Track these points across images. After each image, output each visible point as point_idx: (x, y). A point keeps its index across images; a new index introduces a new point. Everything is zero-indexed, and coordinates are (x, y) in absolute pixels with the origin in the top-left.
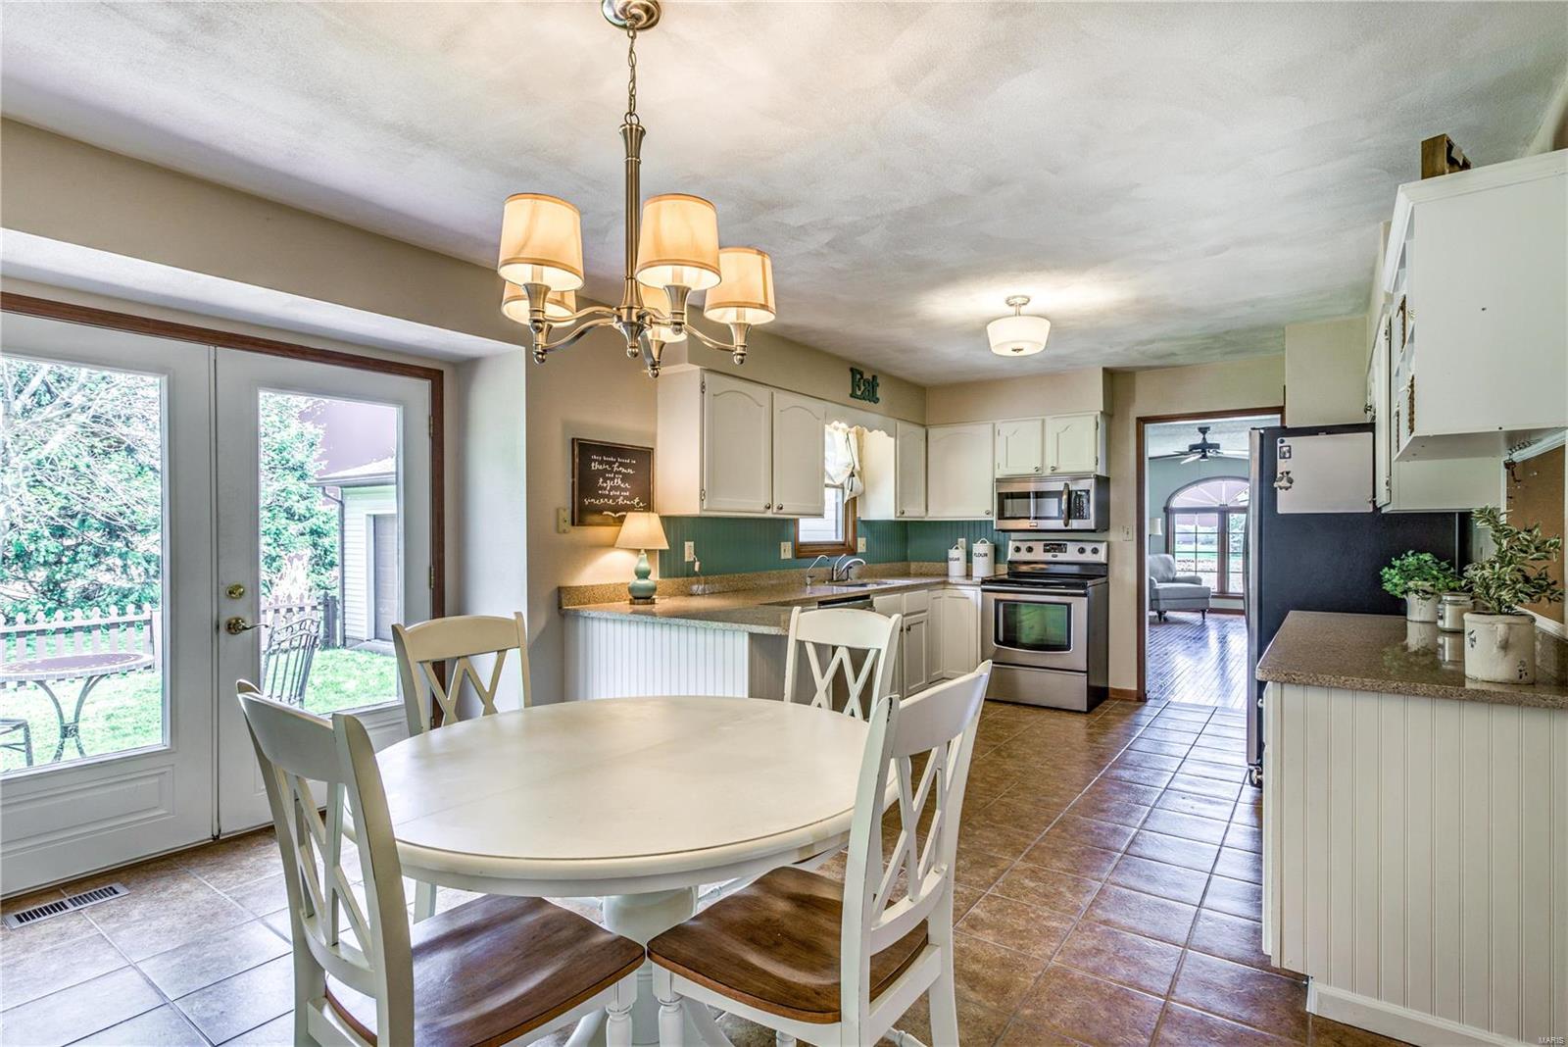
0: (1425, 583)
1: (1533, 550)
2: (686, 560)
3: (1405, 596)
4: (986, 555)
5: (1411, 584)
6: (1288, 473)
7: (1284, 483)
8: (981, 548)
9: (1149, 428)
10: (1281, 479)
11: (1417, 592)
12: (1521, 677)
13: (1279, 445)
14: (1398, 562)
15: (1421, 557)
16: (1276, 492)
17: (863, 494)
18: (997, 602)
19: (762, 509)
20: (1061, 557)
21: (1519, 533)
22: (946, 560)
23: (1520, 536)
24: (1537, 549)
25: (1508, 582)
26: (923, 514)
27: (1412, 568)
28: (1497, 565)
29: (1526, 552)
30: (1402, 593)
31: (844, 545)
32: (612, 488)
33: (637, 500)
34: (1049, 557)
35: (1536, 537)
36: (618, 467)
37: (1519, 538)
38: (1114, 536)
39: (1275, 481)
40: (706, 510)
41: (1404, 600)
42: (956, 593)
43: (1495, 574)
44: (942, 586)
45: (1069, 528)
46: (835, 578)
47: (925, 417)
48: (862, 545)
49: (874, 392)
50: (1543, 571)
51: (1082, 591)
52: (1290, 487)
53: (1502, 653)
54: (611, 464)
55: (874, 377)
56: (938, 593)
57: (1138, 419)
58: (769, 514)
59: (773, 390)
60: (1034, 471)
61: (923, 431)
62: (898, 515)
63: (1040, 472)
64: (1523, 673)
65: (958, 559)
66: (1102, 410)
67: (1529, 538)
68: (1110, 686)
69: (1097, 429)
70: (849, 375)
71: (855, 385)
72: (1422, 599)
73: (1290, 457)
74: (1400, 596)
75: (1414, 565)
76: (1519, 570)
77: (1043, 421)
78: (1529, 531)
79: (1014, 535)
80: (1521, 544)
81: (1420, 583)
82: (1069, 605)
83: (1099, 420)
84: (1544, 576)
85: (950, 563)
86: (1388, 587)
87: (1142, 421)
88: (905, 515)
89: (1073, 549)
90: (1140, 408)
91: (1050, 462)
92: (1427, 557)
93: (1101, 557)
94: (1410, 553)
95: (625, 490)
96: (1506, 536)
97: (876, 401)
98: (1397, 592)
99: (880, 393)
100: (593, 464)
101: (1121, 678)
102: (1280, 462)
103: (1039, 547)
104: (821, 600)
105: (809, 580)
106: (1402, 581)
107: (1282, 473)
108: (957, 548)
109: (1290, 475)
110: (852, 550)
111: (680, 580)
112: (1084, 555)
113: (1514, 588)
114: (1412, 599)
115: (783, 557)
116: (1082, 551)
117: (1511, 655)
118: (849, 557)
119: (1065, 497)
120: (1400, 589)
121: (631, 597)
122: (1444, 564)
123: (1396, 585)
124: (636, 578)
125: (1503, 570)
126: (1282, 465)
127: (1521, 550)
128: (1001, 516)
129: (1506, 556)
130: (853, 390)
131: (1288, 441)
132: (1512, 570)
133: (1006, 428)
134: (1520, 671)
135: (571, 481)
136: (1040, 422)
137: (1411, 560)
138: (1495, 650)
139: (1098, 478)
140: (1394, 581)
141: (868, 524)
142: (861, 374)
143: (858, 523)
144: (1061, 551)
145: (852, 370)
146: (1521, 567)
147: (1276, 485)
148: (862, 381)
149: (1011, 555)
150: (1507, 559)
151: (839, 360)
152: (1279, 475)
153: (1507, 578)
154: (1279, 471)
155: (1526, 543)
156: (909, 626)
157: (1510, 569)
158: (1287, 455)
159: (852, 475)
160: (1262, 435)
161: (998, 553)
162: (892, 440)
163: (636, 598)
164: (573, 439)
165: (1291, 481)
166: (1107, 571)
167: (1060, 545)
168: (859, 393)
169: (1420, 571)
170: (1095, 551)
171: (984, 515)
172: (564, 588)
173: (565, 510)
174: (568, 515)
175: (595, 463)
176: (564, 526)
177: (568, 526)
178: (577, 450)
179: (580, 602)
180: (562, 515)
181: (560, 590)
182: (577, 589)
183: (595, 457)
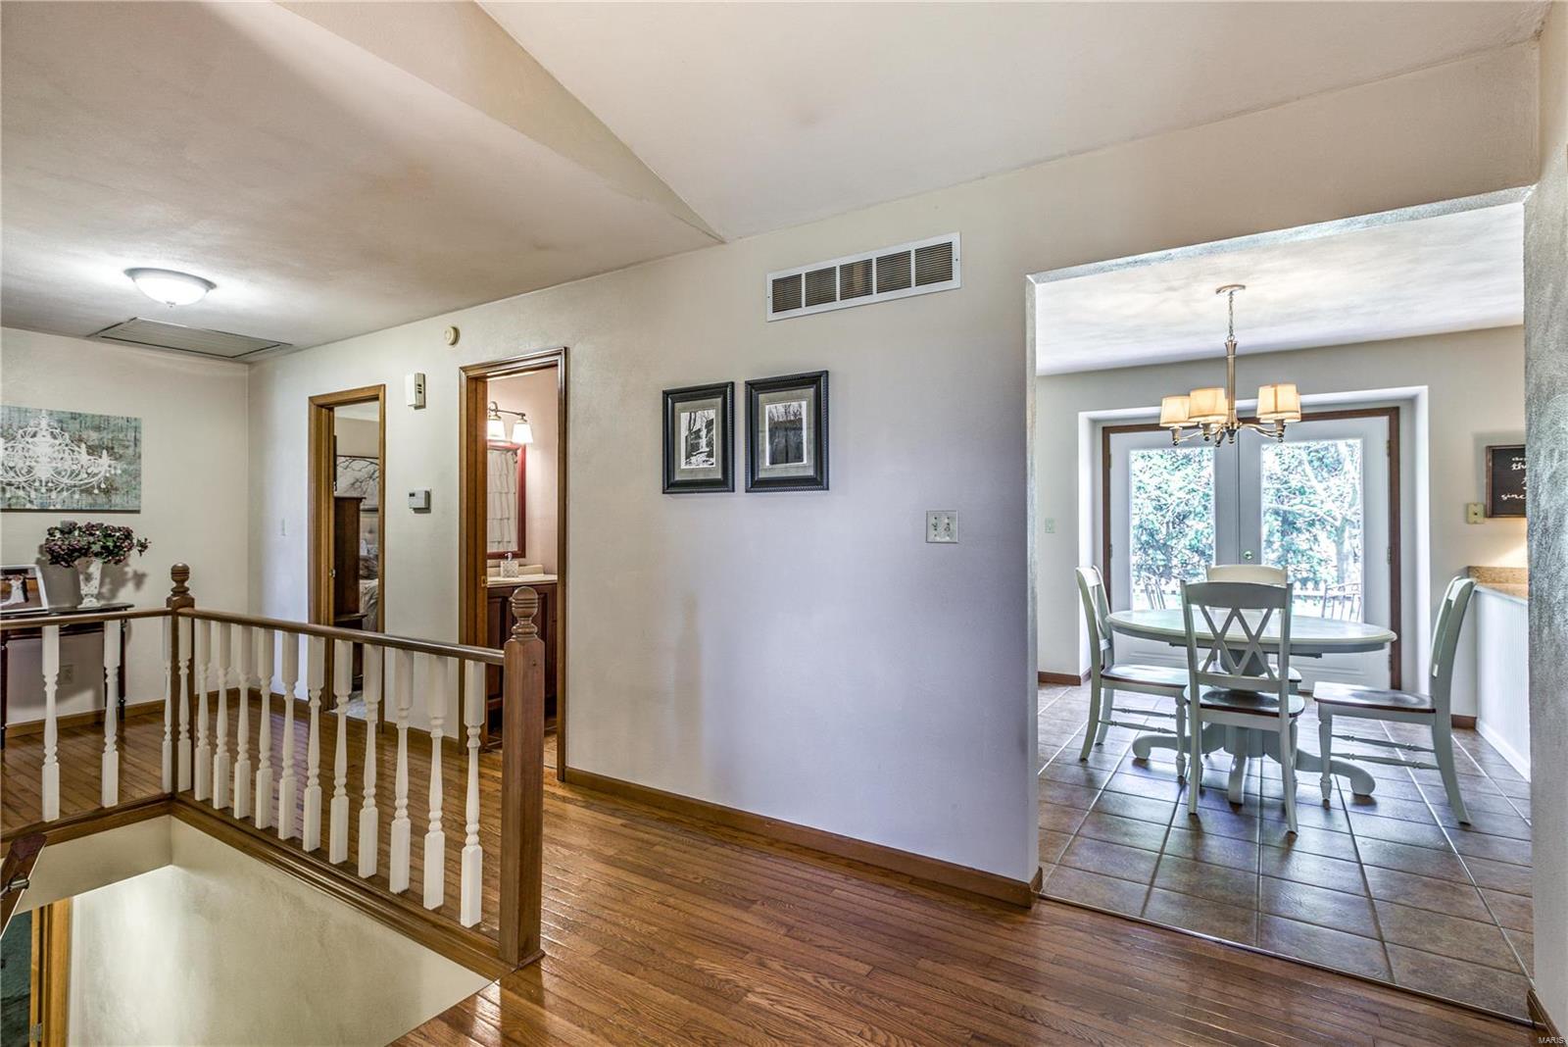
135: (1485, 481)
164: (1487, 447)
172: (1474, 568)
173: (1475, 505)
174: (1480, 509)
175: (1517, 462)
176: (1473, 518)
177: (1480, 518)
178: (1490, 456)
179: (1494, 581)
180: (1473, 509)
181: (1469, 567)
182: (1488, 569)
183: (1517, 459)
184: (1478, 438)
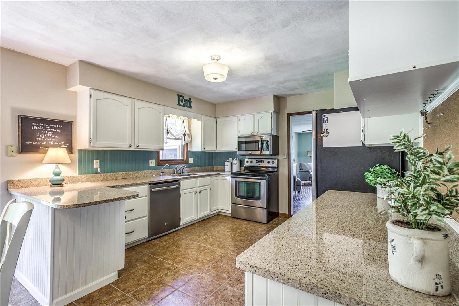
0: (384, 180)
1: (446, 172)
2: (95, 167)
3: (376, 185)
4: (236, 164)
5: (378, 180)
6: (327, 130)
7: (325, 134)
8: (235, 161)
9: (292, 118)
10: (324, 132)
11: (380, 184)
12: (437, 290)
13: (323, 117)
14: (372, 169)
15: (383, 167)
16: (322, 138)
17: (191, 142)
18: (236, 181)
19: (127, 146)
20: (262, 165)
21: (431, 155)
22: (224, 165)
23: (433, 158)
24: (450, 171)
25: (422, 202)
26: (215, 149)
27: (379, 172)
28: (412, 185)
29: (439, 174)
30: (374, 184)
31: (183, 160)
32: (45, 137)
33: (63, 143)
34: (258, 165)
35: (449, 159)
36: (50, 129)
37: (431, 160)
38: (280, 157)
39: (322, 133)
40: (92, 147)
41: (376, 187)
42: (223, 178)
43: (410, 193)
44: (218, 175)
45: (262, 154)
46: (176, 173)
47: (216, 115)
48: (191, 160)
49: (190, 104)
50: (454, 189)
51: (264, 178)
52: (328, 136)
53: (419, 265)
54: (45, 127)
55: (190, 99)
56: (216, 178)
57: (288, 114)
58: (132, 149)
59: (134, 100)
60: (251, 134)
61: (215, 119)
62: (203, 149)
63: (253, 134)
64: (439, 286)
65: (228, 165)
66: (273, 110)
67: (441, 160)
68: (279, 212)
69: (272, 117)
70: (177, 97)
71: (179, 101)
72: (383, 187)
73: (328, 123)
74: (373, 185)
75: (380, 171)
76: (432, 189)
77: (254, 115)
78: (441, 154)
79: (247, 157)
80: (434, 166)
81: (382, 180)
82: (260, 183)
83: (272, 114)
84: (454, 193)
85: (225, 166)
86: (367, 181)
87: (289, 115)
88: (205, 149)
89: (265, 161)
90: (289, 110)
91: (256, 130)
92: (385, 167)
93: (275, 165)
94: (377, 165)
95: (56, 138)
96: (420, 158)
97: (191, 107)
98: (372, 183)
99: (192, 104)
100: (32, 127)
101: (283, 209)
102: (324, 125)
103: (254, 161)
104: (150, 183)
105: (161, 174)
106: (373, 179)
107: (325, 130)
108: (228, 161)
109: (328, 131)
110: (186, 162)
111: (90, 175)
112: (269, 164)
113: (427, 208)
114: (378, 187)
115: (150, 166)
116: (269, 162)
117: (428, 268)
118: (181, 165)
119: (260, 143)
120: (373, 182)
121: (51, 184)
122: (394, 171)
123: (371, 181)
124: (54, 175)
125: (418, 189)
126: (324, 127)
127: (434, 172)
128: (240, 149)
129: (420, 175)
130: (179, 103)
131: (327, 116)
132: (426, 190)
133: (242, 118)
134: (436, 284)
135: (18, 133)
136: (253, 116)
137: (378, 169)
138: (412, 262)
139: (273, 136)
140: (370, 178)
141: (193, 153)
142: (183, 97)
143: (189, 153)
144: (262, 163)
145: (178, 95)
146: (434, 186)
147: (322, 135)
148: (183, 100)
149: (246, 164)
150: (421, 178)
151: (172, 91)
152: (323, 131)
153: (421, 197)
154: (323, 129)
155: (438, 165)
156: (200, 191)
157: (423, 189)
158: (327, 122)
159: (184, 135)
160: (316, 114)
161: (241, 163)
162: (200, 122)
163: (53, 184)
164: (18, 115)
165: (328, 133)
166: (278, 170)
167: (262, 160)
168: (181, 104)
169: (381, 175)
170: (273, 163)
171: (235, 149)
172: (11, 181)
173: (12, 146)
174: (15, 149)
175: (34, 126)
176: (11, 153)
177: (14, 153)
178: (20, 120)
179: (22, 187)
180: (10, 148)
181: (8, 182)
182: (19, 181)
183: (34, 124)
184: (13, 110)
